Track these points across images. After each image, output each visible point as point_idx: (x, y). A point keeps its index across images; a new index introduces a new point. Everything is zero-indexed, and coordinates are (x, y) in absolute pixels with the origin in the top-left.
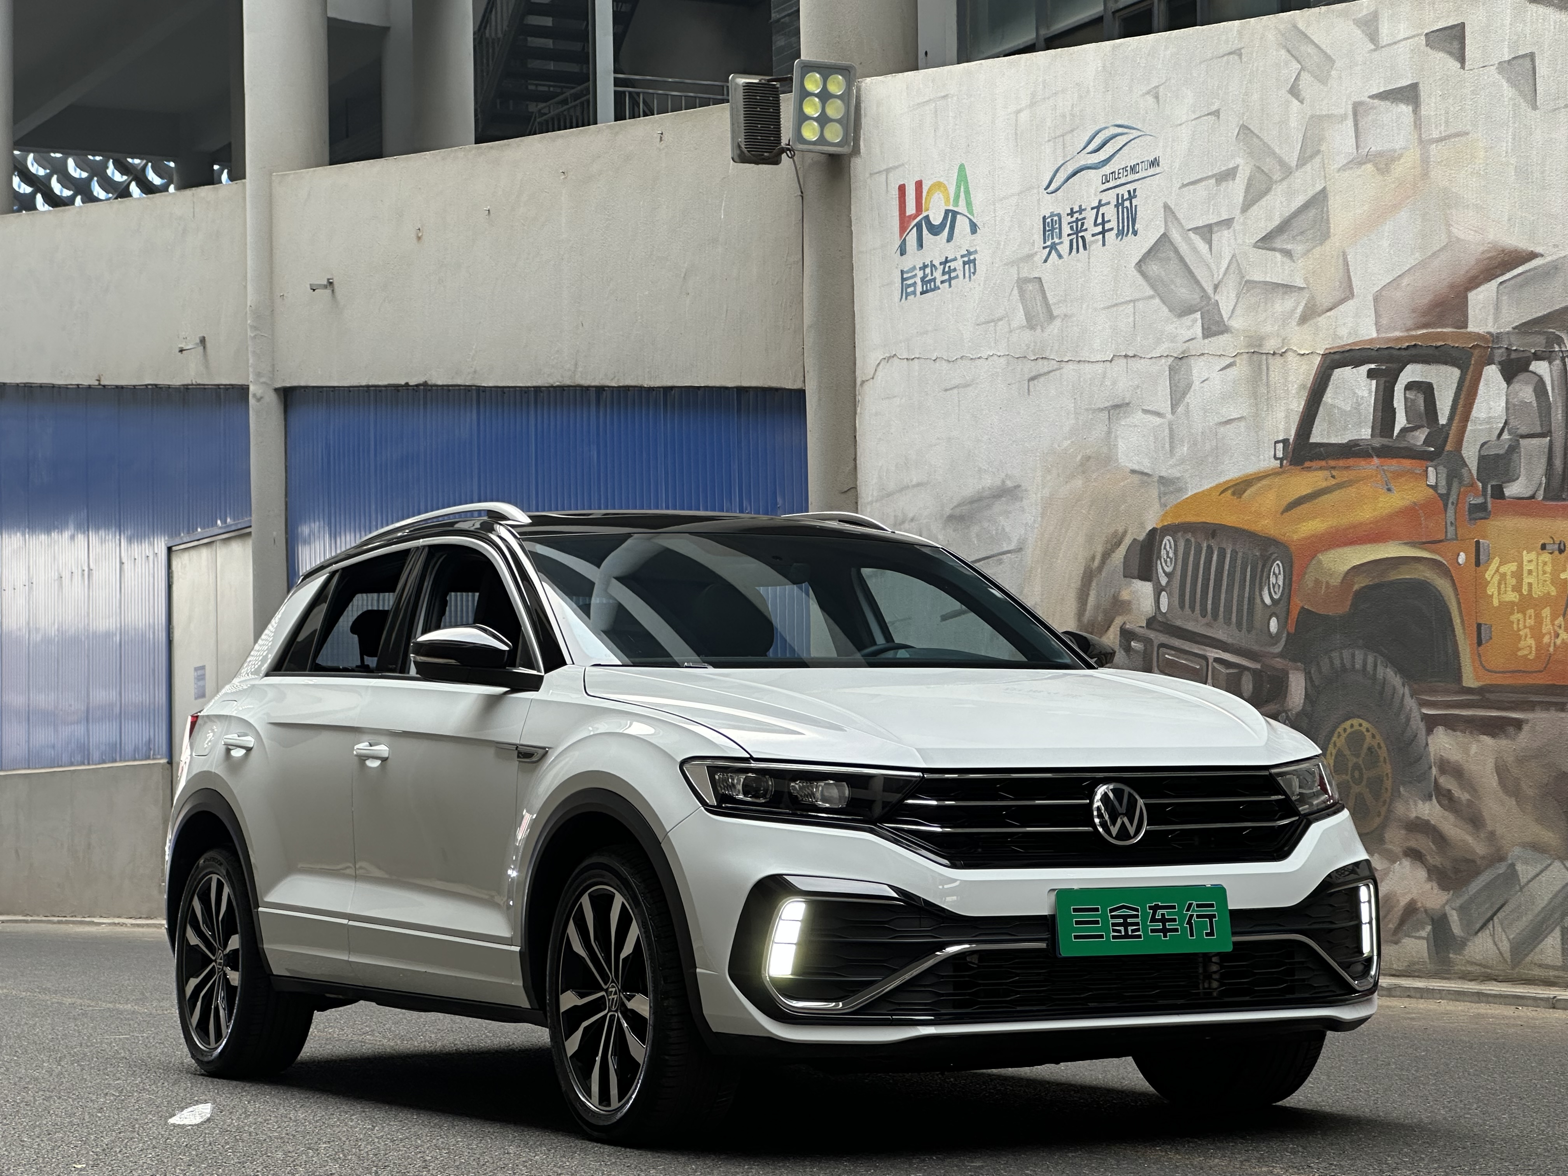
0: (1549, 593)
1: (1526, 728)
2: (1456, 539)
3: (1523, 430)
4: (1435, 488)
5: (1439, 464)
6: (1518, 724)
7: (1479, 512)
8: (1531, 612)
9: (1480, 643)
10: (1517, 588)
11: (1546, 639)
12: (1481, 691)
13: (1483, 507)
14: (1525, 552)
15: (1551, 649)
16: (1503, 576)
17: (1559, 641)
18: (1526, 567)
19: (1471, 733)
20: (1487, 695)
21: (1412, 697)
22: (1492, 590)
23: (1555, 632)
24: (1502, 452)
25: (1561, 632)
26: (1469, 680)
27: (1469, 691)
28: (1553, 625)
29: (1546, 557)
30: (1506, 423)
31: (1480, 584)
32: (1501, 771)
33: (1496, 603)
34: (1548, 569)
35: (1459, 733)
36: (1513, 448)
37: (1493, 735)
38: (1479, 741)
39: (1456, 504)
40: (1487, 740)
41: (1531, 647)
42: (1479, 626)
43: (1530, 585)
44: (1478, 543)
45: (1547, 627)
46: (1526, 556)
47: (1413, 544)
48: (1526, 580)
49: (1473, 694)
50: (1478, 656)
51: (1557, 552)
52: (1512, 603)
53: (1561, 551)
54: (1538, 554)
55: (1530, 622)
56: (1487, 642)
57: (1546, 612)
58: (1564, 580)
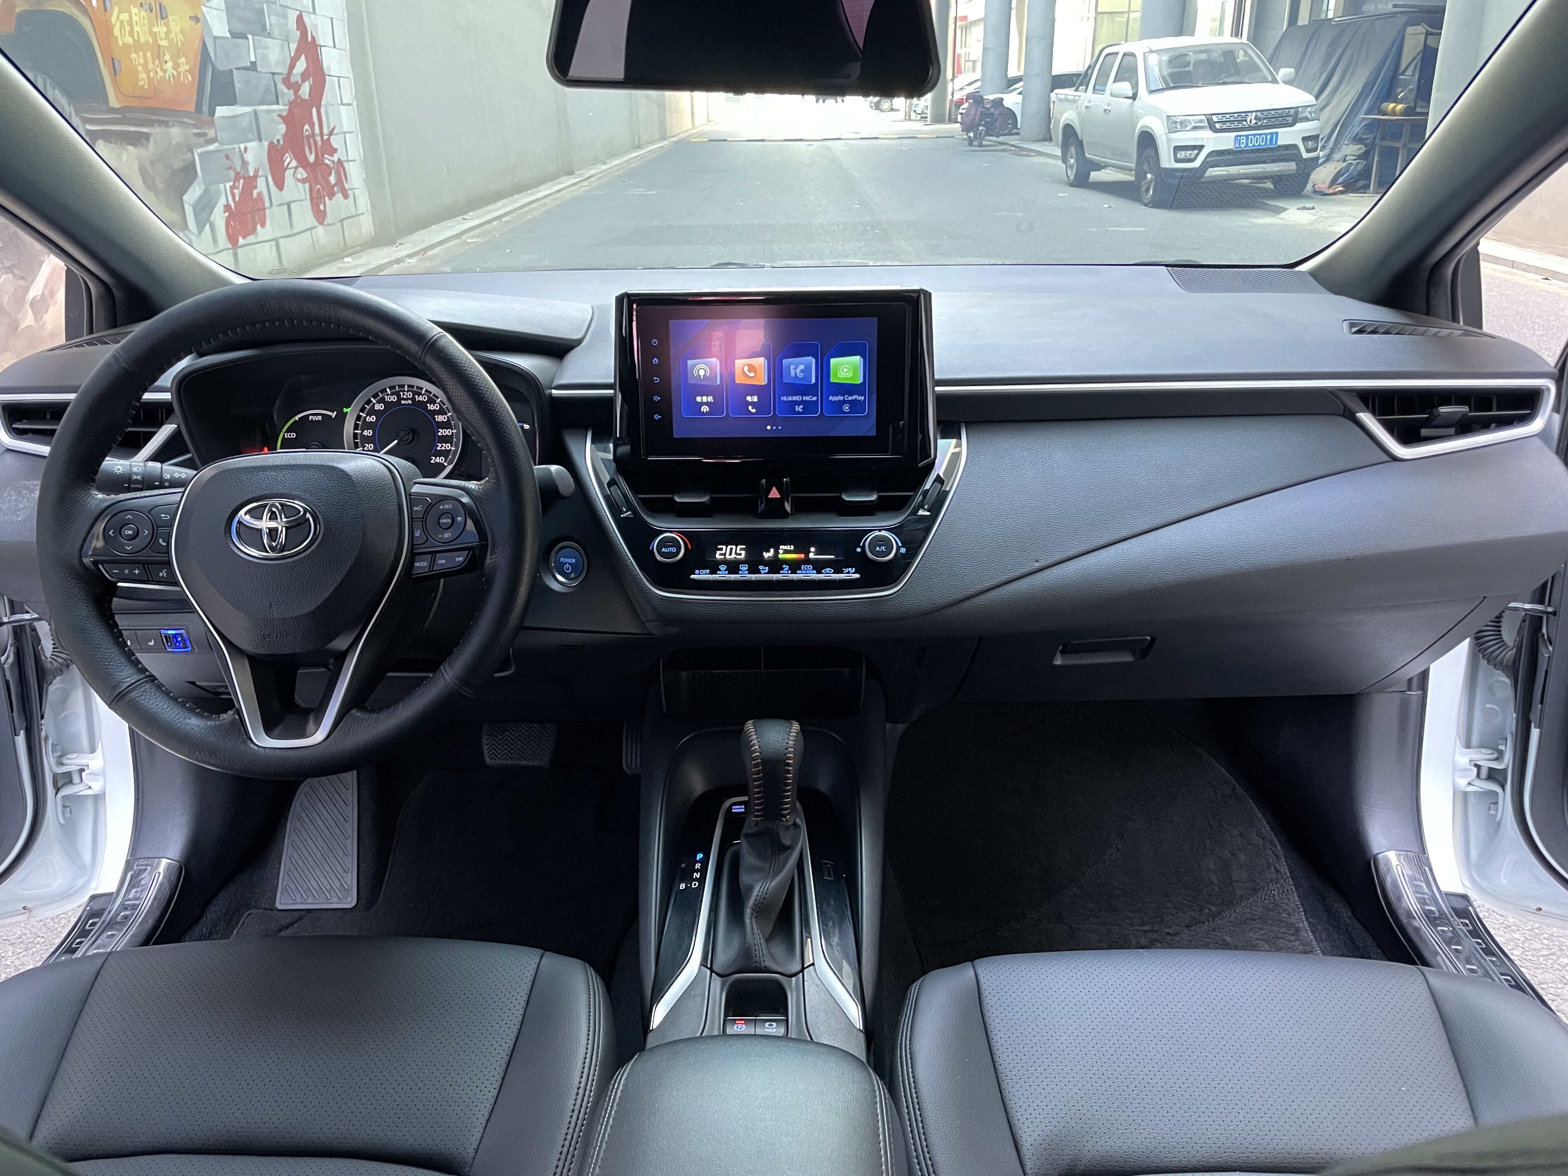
0: (148, 41)
1: (152, 139)
6: (147, 136)
8: (141, 53)
9: (115, 74)
10: (131, 34)
11: (152, 74)
12: (122, 111)
14: (132, 7)
15: (156, 82)
16: (122, 22)
17: (158, 77)
18: (135, 19)
19: (121, 144)
20: (127, 114)
21: (77, 115)
22: (116, 32)
23: (155, 70)
25: (158, 70)
26: (114, 103)
27: (114, 111)
28: (154, 64)
29: (143, 13)
31: (108, 27)
32: (143, 171)
33: (120, 43)
34: (146, 22)
35: (113, 145)
37: (134, 145)
38: (127, 151)
40: (131, 148)
41: (144, 79)
42: (113, 59)
43: (138, 32)
45: (150, 66)
46: (134, 10)
48: (136, 29)
49: (118, 113)
50: (115, 83)
51: (149, 11)
52: (128, 45)
53: (151, 11)
54: (139, 11)
55: (142, 61)
56: (119, 71)
57: (149, 55)
58: (156, 33)
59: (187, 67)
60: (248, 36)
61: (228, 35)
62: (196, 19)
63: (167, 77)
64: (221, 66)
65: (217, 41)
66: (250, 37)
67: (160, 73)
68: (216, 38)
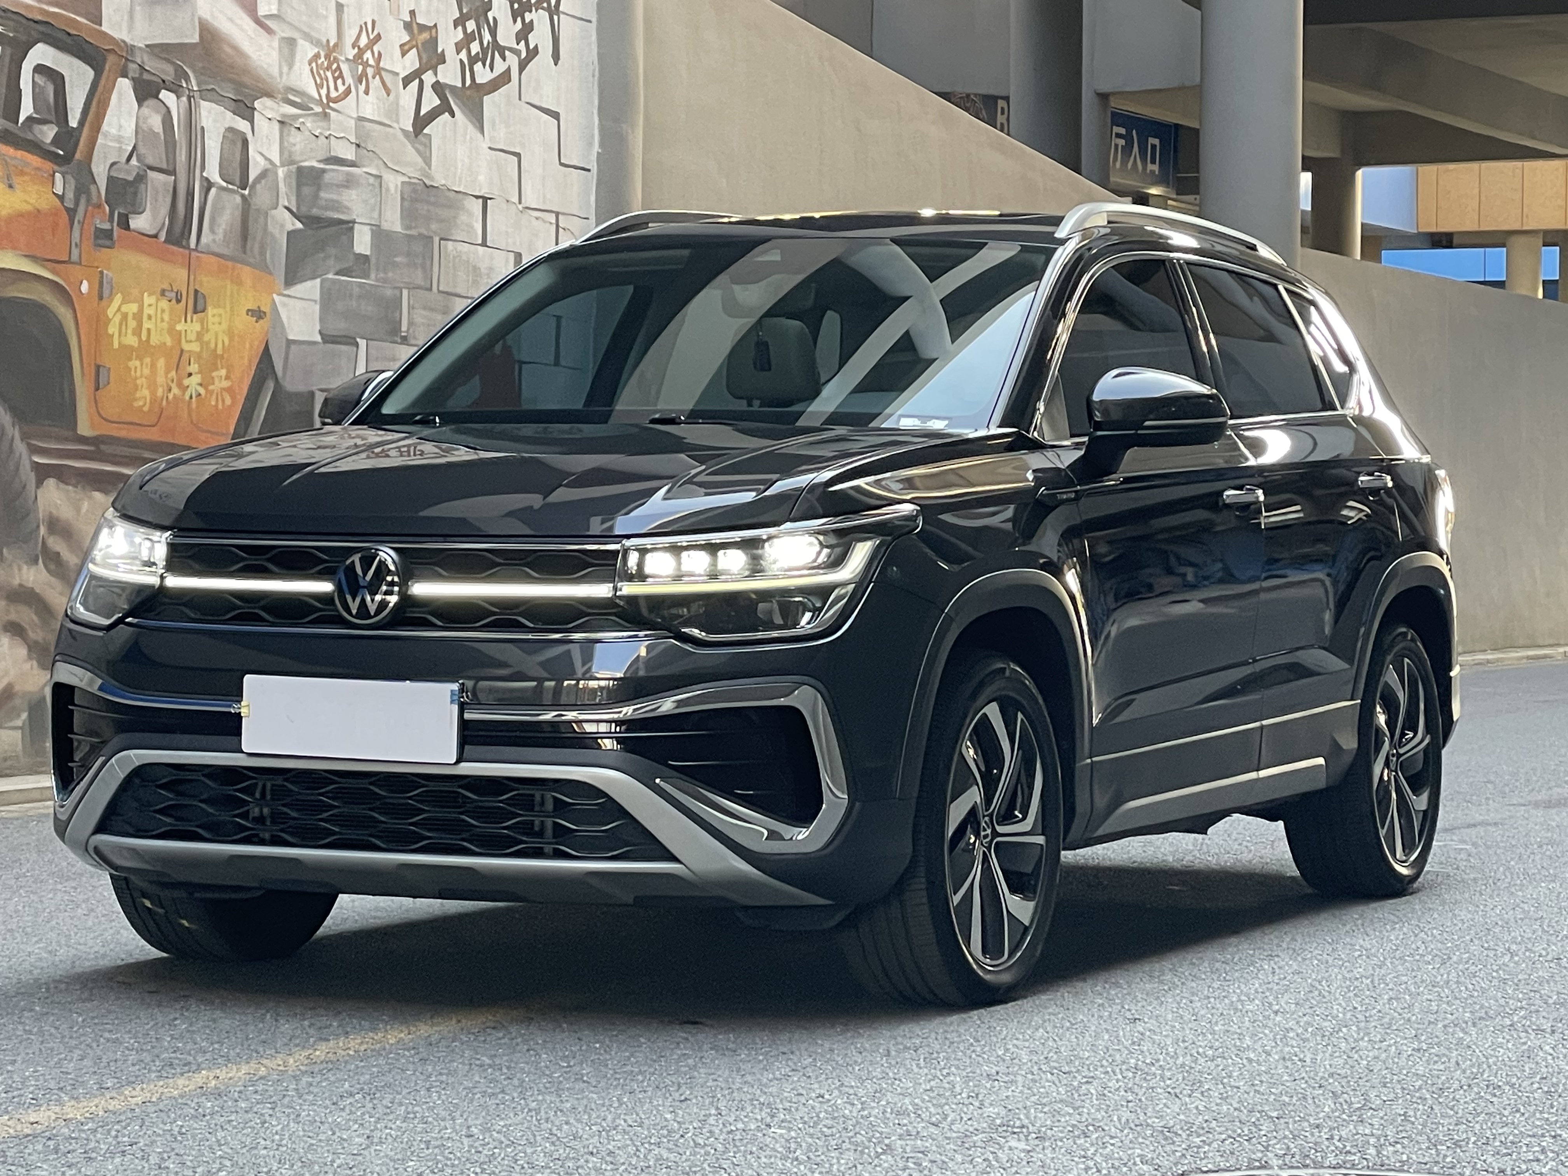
0: (165, 343)
2: (80, 264)
3: (150, 161)
4: (61, 198)
5: (67, 173)
7: (104, 238)
8: (148, 360)
9: (97, 388)
10: (137, 332)
11: (160, 392)
12: (96, 441)
13: (108, 234)
14: (146, 295)
15: (164, 402)
16: (125, 316)
17: (171, 396)
18: (147, 311)
19: (84, 488)
20: (103, 447)
21: (22, 441)
22: (113, 329)
23: (168, 385)
24: (131, 178)
25: (174, 386)
26: (84, 429)
27: (83, 440)
28: (167, 377)
29: (164, 304)
30: (134, 147)
31: (100, 322)
33: (116, 345)
34: (166, 317)
35: (70, 487)
36: (140, 178)
37: (105, 492)
38: (90, 498)
39: (82, 224)
41: (145, 398)
42: (98, 367)
43: (149, 330)
44: (101, 273)
45: (161, 379)
46: (148, 300)
47: (33, 258)
48: (146, 325)
49: (87, 444)
50: (94, 402)
51: (174, 301)
52: (130, 348)
53: (178, 301)
54: (158, 300)
55: (146, 371)
56: (105, 386)
57: (161, 363)
58: (180, 332)
59: (226, 384)
60: (358, 340)
61: (318, 338)
62: (258, 314)
63: (187, 397)
64: (293, 384)
65: (293, 347)
66: (362, 343)
67: (175, 390)
68: (290, 342)
